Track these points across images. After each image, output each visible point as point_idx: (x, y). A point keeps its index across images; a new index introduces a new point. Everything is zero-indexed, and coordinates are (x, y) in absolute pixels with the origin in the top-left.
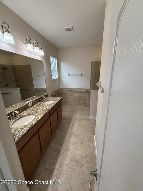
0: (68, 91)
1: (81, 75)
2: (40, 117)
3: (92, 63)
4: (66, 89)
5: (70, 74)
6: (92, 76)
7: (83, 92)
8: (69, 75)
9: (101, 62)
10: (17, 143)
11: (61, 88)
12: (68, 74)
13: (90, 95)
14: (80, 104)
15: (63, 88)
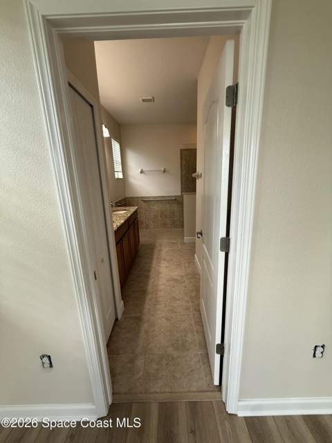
0: (141, 202)
1: (164, 171)
2: (122, 222)
3: (181, 150)
4: (138, 197)
5: (144, 170)
6: (183, 173)
7: (169, 203)
8: (142, 172)
9: (196, 149)
10: (117, 232)
11: (127, 196)
12: (140, 170)
13: (183, 207)
14: (165, 225)
15: (131, 198)
